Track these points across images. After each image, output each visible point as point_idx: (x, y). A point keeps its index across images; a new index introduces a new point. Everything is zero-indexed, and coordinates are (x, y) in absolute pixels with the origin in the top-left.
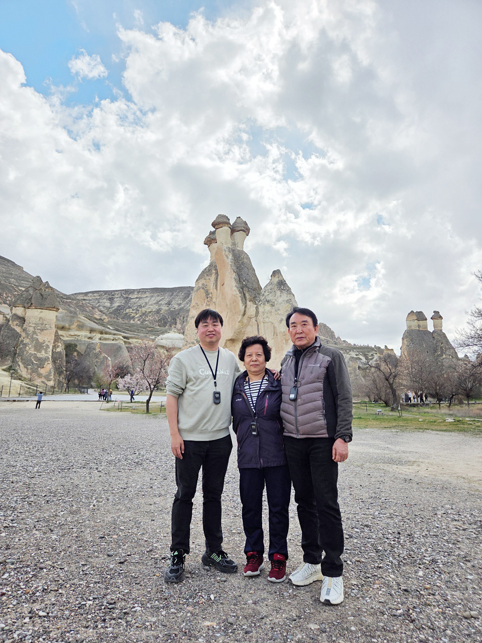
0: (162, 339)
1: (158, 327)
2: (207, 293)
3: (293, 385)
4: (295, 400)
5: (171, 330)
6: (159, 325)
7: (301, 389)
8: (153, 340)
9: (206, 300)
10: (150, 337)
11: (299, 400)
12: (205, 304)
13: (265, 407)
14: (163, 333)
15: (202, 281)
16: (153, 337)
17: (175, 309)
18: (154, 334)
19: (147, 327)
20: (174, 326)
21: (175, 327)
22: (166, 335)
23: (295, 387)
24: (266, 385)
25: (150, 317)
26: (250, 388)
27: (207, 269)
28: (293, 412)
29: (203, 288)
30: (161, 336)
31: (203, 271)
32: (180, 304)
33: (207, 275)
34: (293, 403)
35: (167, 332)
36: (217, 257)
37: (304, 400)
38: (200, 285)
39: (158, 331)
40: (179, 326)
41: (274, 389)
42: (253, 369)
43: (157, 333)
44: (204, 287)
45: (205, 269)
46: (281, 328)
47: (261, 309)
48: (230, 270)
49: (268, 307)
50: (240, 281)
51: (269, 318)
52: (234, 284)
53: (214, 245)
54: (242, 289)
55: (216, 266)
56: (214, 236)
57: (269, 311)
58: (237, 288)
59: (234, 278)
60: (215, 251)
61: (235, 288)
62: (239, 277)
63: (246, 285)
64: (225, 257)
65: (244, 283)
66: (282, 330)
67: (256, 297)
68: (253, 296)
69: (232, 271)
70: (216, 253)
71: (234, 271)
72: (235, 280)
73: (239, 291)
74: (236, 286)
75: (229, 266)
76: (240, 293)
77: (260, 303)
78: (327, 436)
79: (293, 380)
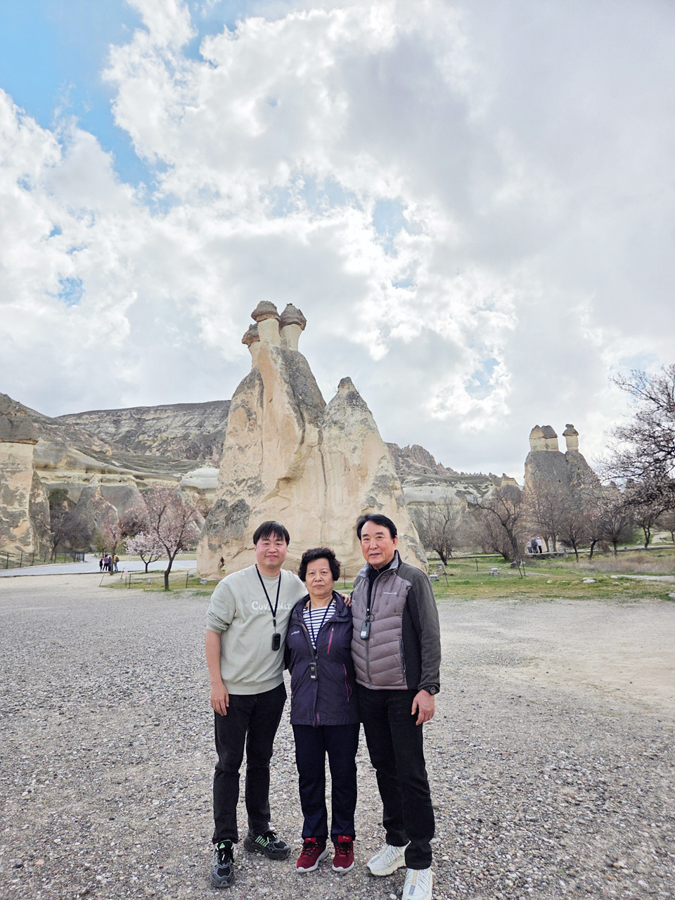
2: (249, 413)
3: (365, 618)
4: (367, 639)
7: (374, 625)
9: (248, 424)
11: (371, 640)
13: (328, 644)
15: (242, 397)
23: (368, 621)
26: (311, 617)
28: (364, 655)
29: (243, 407)
34: (364, 642)
37: (377, 640)
41: (342, 620)
42: (317, 592)
44: (245, 405)
46: (355, 460)
47: (325, 434)
48: (279, 380)
49: (335, 431)
50: (294, 395)
51: (337, 446)
52: (286, 399)
53: (256, 345)
54: (298, 406)
55: (259, 375)
56: (256, 332)
57: (336, 436)
58: (291, 404)
59: (286, 392)
60: (257, 353)
61: (288, 406)
62: (293, 389)
63: (303, 401)
64: (272, 362)
65: (300, 398)
66: (357, 462)
67: (318, 417)
68: (314, 415)
69: (283, 381)
70: (260, 356)
71: (286, 382)
72: (288, 393)
73: (294, 409)
74: (289, 402)
75: (279, 375)
76: (296, 412)
77: (324, 426)
78: (406, 687)
79: (366, 612)
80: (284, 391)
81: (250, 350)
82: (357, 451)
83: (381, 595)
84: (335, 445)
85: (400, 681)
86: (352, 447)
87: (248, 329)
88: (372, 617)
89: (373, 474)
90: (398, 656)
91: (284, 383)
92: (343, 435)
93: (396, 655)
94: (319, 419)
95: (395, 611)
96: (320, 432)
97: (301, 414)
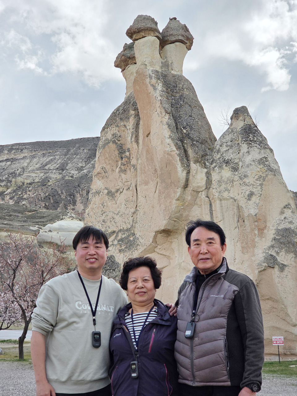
0: (50, 231)
1: (45, 210)
2: (122, 150)
3: (189, 319)
5: (67, 215)
6: (46, 207)
8: (36, 233)
9: (120, 163)
10: (31, 228)
12: (118, 170)
14: (52, 220)
15: (113, 130)
16: (35, 228)
17: (72, 177)
18: (37, 223)
19: (26, 210)
20: (72, 207)
21: (73, 209)
22: (57, 224)
24: (154, 318)
25: (30, 193)
27: (121, 108)
29: (114, 142)
30: (49, 225)
31: (114, 113)
32: (80, 169)
33: (121, 119)
35: (58, 218)
36: (138, 87)
37: (203, 339)
38: (109, 136)
39: (43, 217)
40: (80, 207)
41: (163, 323)
43: (42, 221)
44: (117, 140)
45: (118, 109)
46: (250, 209)
47: (215, 177)
48: (159, 110)
49: (226, 173)
50: (177, 129)
51: (229, 191)
52: (167, 133)
53: (132, 68)
54: (182, 141)
55: (135, 104)
56: (132, 53)
57: (228, 179)
58: (173, 139)
59: (167, 124)
60: (132, 78)
61: (169, 141)
62: (175, 120)
63: (188, 135)
64: (151, 89)
65: (185, 131)
66: (253, 212)
67: (207, 154)
68: (201, 153)
69: (163, 111)
70: (136, 81)
71: (166, 112)
72: (169, 126)
73: (176, 145)
74: (170, 137)
75: (158, 104)
76: (178, 148)
77: (213, 166)
78: (229, 383)
79: (191, 314)
80: (165, 123)
81: (124, 75)
82: (254, 198)
83: (207, 298)
84: (226, 190)
85: (224, 378)
86: (248, 193)
87: (122, 49)
88: (197, 318)
89: (273, 226)
90: (223, 354)
91: (164, 113)
92: (236, 178)
93: (220, 353)
94: (208, 157)
95: (221, 313)
96: (208, 174)
97: (186, 151)
